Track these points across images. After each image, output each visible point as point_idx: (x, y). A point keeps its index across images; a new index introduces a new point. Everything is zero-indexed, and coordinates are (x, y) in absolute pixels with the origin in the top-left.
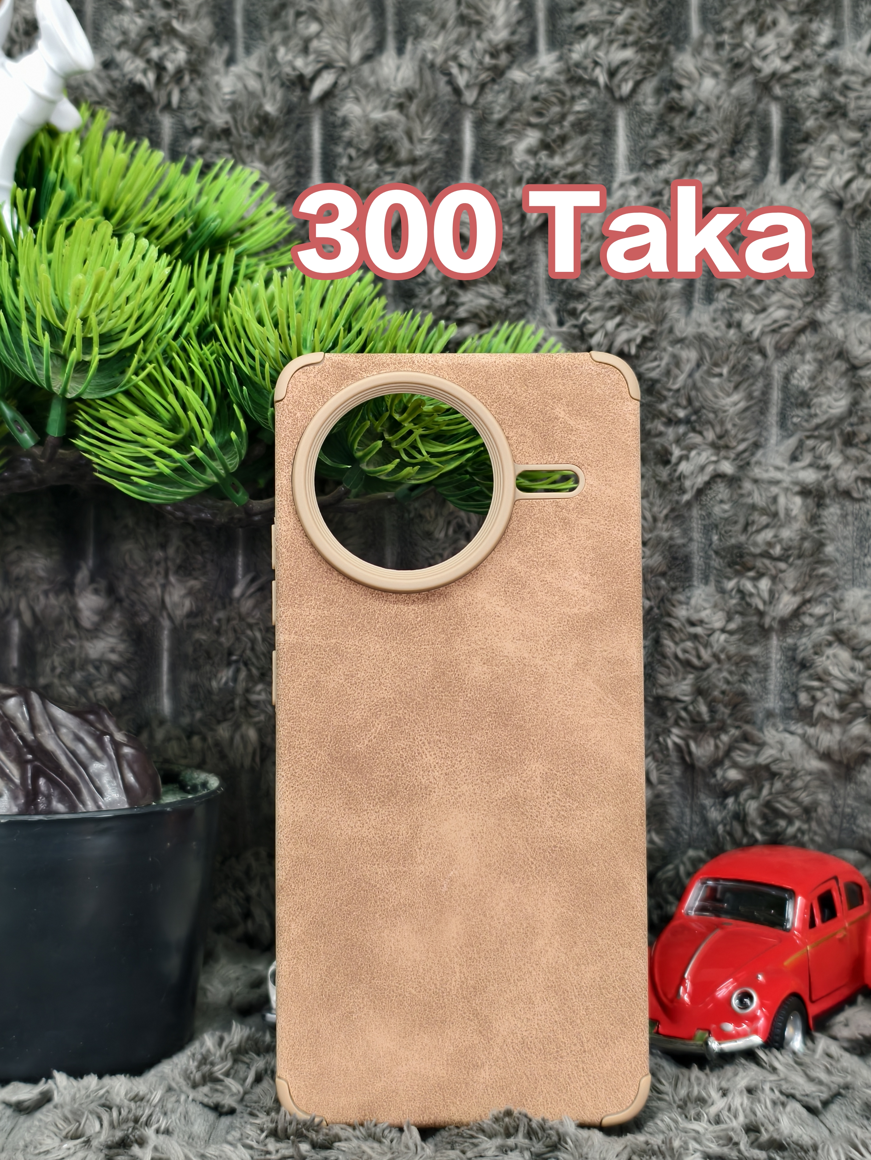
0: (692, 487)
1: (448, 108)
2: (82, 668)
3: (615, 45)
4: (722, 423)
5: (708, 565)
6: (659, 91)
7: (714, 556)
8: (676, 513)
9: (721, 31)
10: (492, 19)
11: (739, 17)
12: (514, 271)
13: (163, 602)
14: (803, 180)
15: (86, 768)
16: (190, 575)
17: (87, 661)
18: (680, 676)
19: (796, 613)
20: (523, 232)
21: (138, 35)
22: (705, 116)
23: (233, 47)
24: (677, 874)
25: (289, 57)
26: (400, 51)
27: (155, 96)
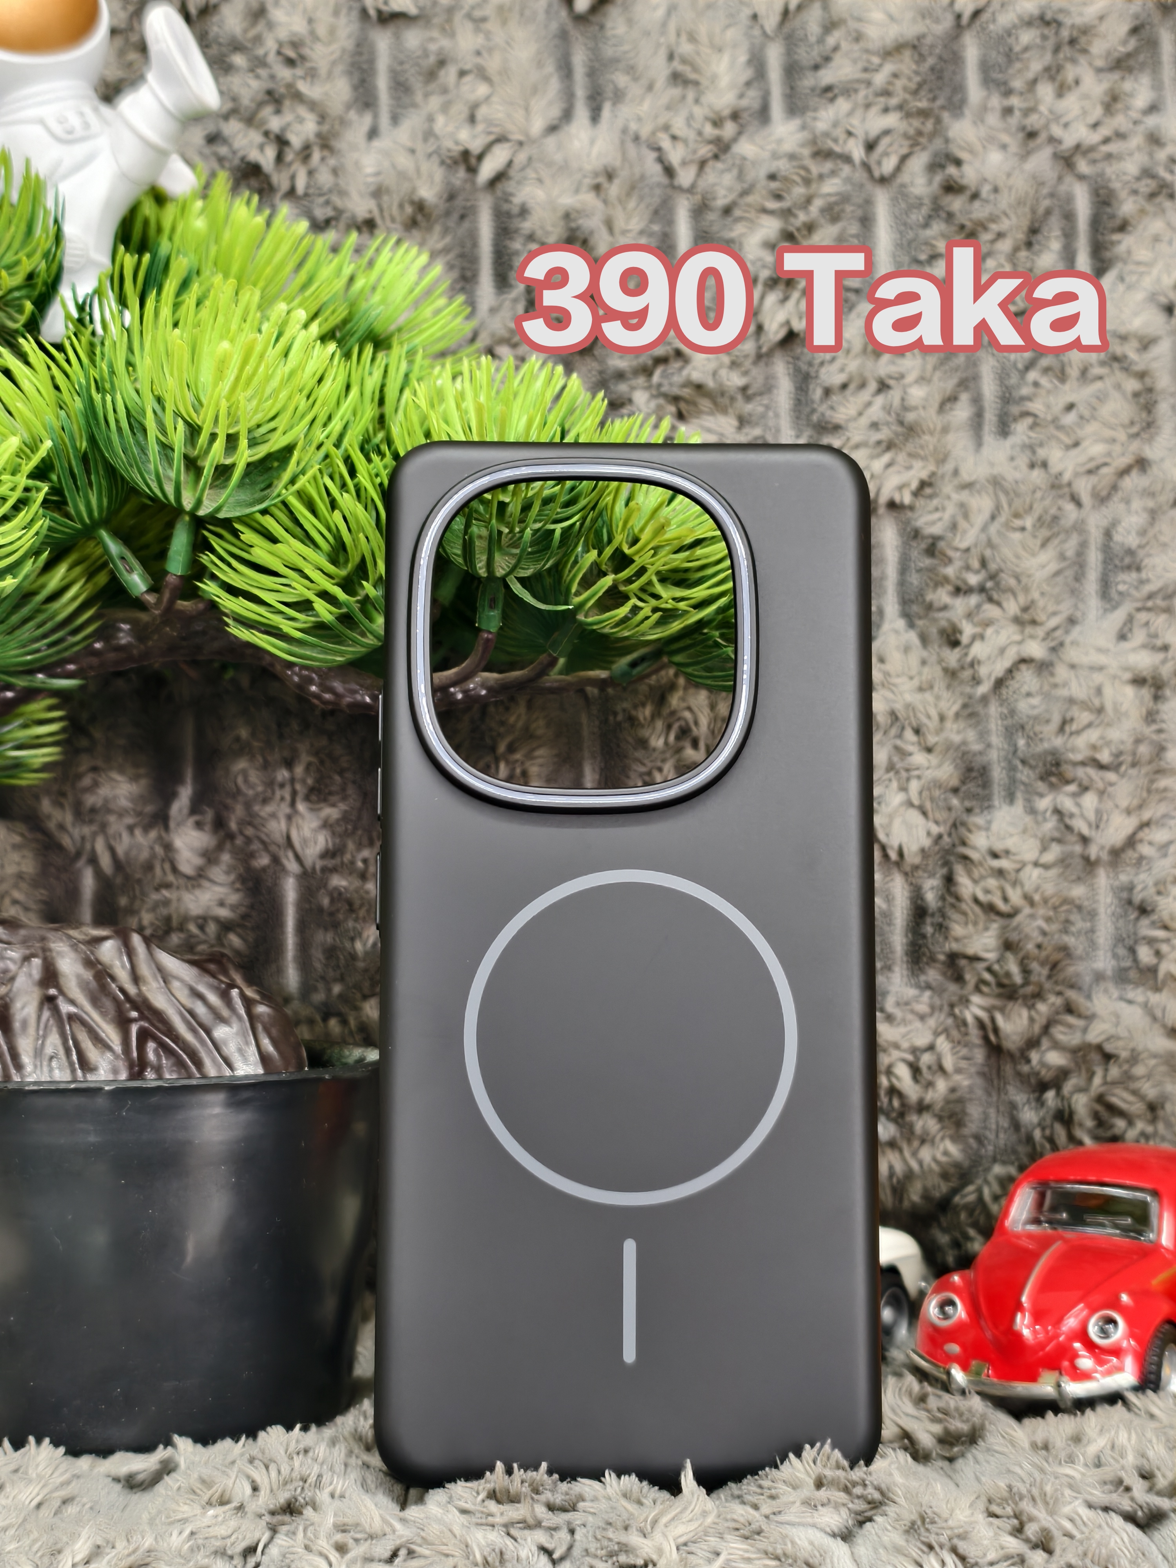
0: (990, 675)
1: (658, 191)
2: (181, 928)
3: (874, 110)
4: (1026, 590)
5: (1013, 781)
6: (934, 166)
7: (1020, 766)
8: (969, 710)
9: (1008, 92)
10: (714, 78)
11: (1030, 75)
12: (748, 399)
13: (289, 838)
14: (1122, 279)
15: (208, 1032)
16: (325, 800)
17: (185, 919)
18: (981, 925)
19: (1131, 842)
20: (760, 348)
21: (252, 100)
22: (992, 197)
23: (376, 116)
24: (980, 1199)
25: (450, 128)
26: (595, 116)
27: (275, 179)
